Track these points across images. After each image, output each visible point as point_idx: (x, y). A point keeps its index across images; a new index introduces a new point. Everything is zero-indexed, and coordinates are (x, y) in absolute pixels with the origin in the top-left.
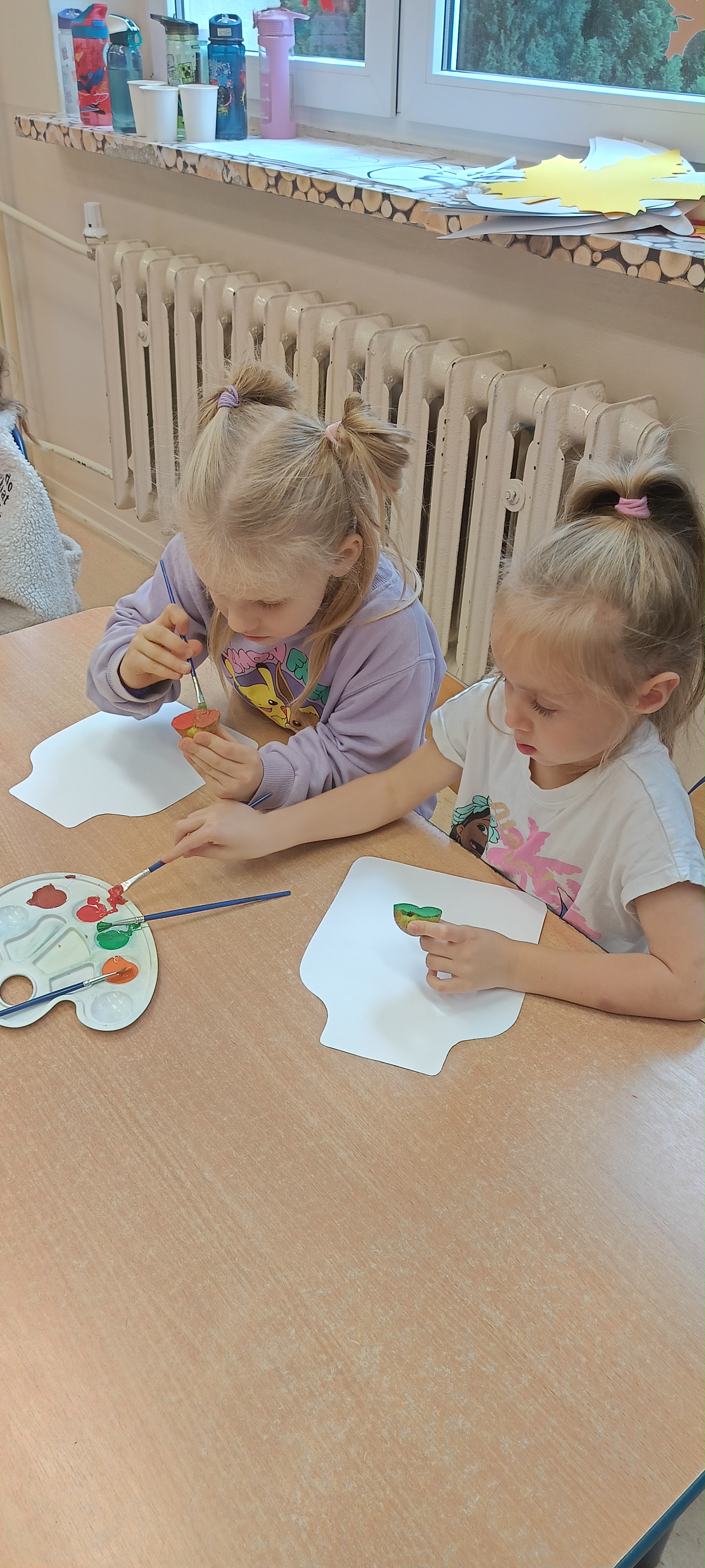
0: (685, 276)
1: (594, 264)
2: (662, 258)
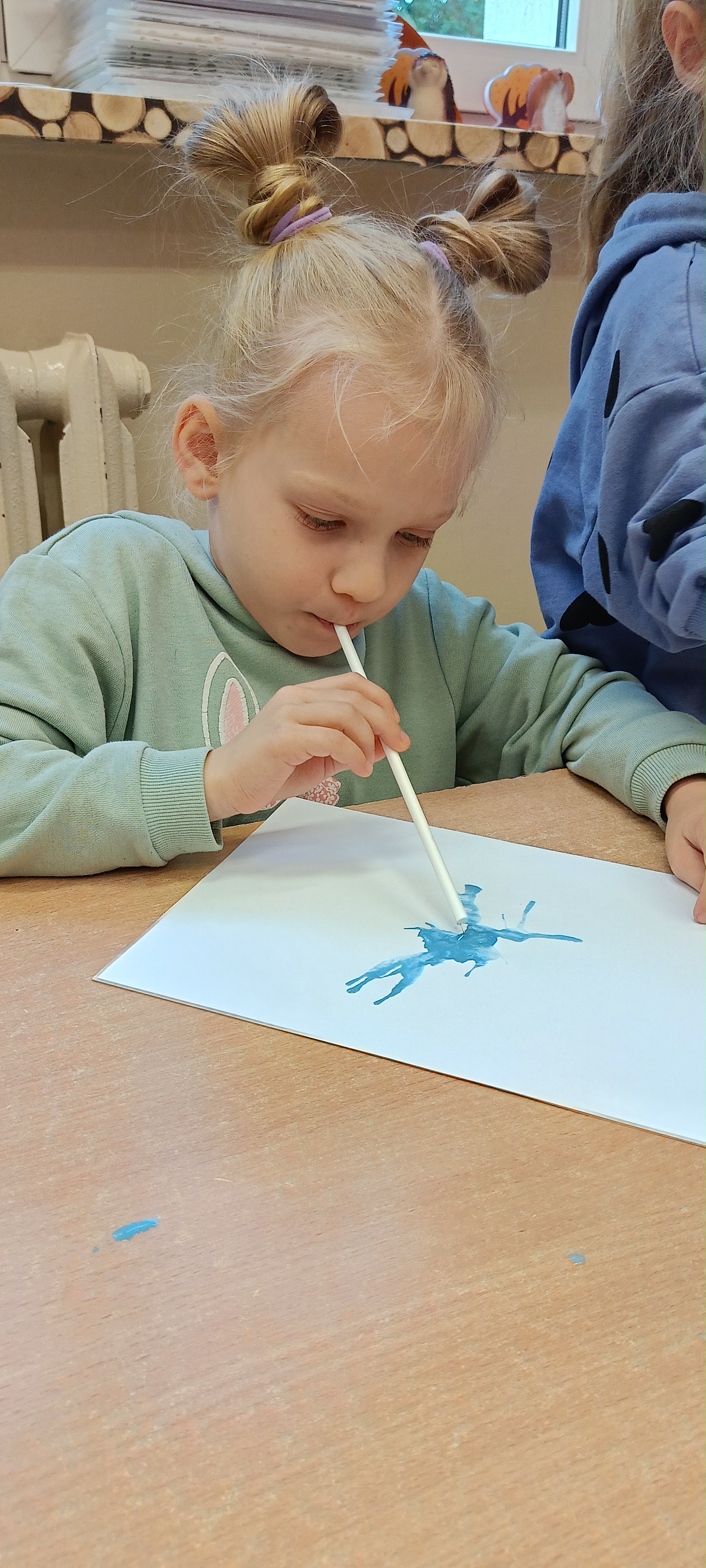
0: (141, 128)
2: (96, 105)
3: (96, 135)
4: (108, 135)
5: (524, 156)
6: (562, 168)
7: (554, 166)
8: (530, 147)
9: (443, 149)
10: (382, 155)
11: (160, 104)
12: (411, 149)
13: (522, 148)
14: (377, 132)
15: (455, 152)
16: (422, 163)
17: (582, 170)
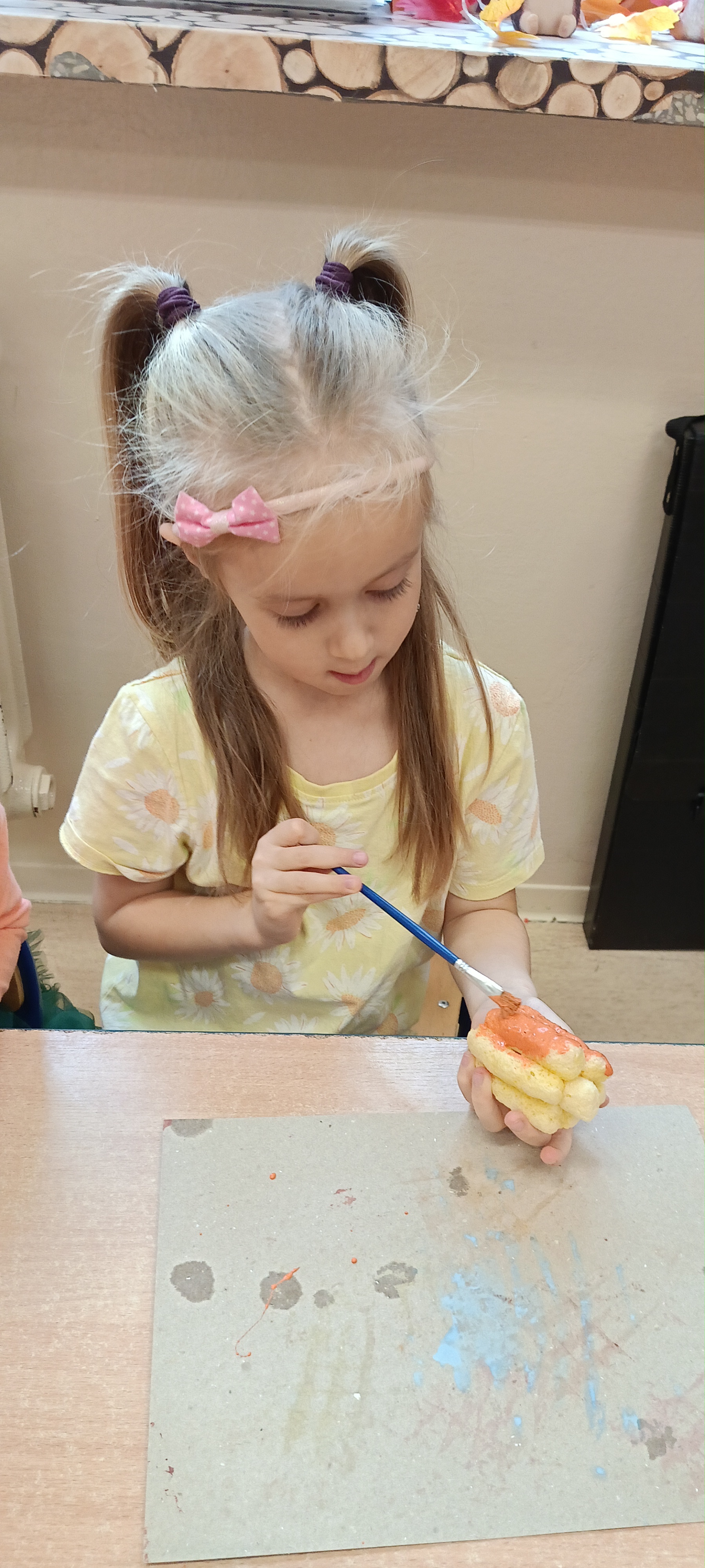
5: (496, 90)
6: (555, 106)
7: (543, 103)
8: (504, 76)
9: (369, 78)
10: (276, 85)
12: (320, 79)
13: (491, 79)
14: (270, 56)
15: (386, 83)
16: (336, 97)
17: (590, 110)
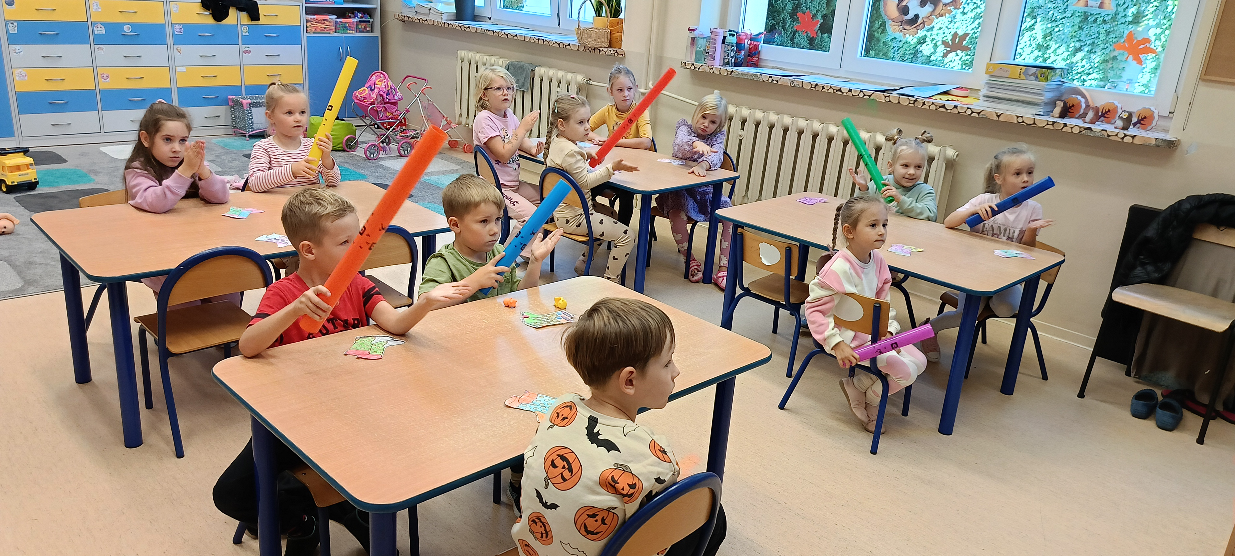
1: (936, 109)
2: (958, 107)
3: (957, 112)
4: (959, 113)
5: (1053, 126)
6: (1063, 130)
7: (1062, 129)
8: (1055, 125)
10: (1016, 122)
11: (970, 108)
12: (1023, 122)
13: (1053, 125)
14: (1016, 118)
15: (1034, 123)
16: (1025, 125)
17: (1070, 131)
